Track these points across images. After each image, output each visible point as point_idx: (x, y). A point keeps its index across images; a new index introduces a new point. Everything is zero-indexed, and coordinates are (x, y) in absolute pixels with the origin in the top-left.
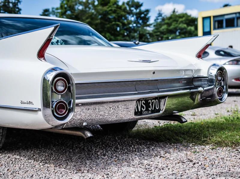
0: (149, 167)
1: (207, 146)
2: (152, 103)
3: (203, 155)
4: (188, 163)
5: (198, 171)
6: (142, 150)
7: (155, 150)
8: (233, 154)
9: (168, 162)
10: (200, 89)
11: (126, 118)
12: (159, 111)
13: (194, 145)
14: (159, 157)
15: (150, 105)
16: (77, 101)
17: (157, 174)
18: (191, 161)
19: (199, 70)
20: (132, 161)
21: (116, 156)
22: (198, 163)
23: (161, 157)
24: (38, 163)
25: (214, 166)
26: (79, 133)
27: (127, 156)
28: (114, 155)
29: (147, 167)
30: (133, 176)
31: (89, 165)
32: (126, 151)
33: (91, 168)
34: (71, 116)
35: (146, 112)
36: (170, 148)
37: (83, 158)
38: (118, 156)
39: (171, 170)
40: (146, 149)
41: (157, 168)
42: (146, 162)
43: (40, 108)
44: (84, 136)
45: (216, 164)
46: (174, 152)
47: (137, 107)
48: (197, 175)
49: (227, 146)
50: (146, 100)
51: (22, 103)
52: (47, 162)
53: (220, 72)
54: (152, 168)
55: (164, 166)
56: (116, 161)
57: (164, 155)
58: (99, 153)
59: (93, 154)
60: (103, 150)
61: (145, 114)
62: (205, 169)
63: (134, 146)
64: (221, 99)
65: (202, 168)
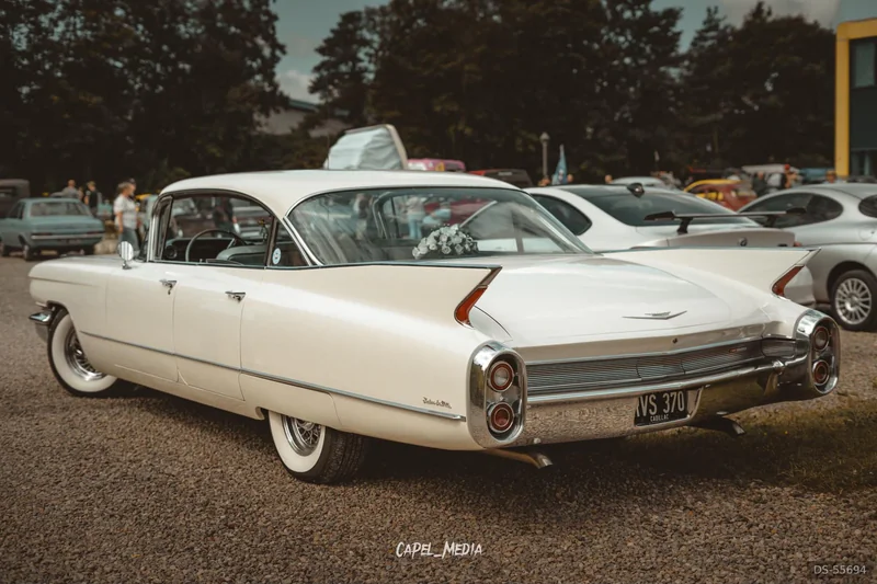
0: (661, 528)
1: (787, 489)
2: (671, 399)
3: (772, 509)
4: (739, 523)
5: (756, 541)
6: (649, 491)
7: (674, 492)
8: (834, 510)
9: (700, 520)
10: (778, 364)
11: (616, 430)
12: (684, 414)
13: (760, 484)
14: (682, 507)
15: (667, 402)
16: (530, 400)
17: (676, 543)
18: (746, 520)
19: (775, 324)
20: (627, 516)
21: (595, 502)
22: (758, 525)
23: (686, 508)
24: (441, 510)
25: (789, 533)
26: (526, 457)
27: (617, 502)
28: (591, 500)
29: (658, 528)
30: (630, 544)
31: (543, 519)
32: (614, 491)
33: (548, 526)
34: (518, 432)
35: (657, 418)
36: (708, 489)
37: (528, 504)
38: (598, 502)
39: (702, 536)
40: (656, 491)
41: (676, 530)
42: (655, 518)
43: (465, 415)
44: (536, 464)
45: (793, 529)
46: (713, 499)
47: (640, 408)
48: (751, 548)
49: (826, 490)
50: (659, 394)
51: (426, 401)
52: (459, 508)
53: (822, 329)
54: (668, 531)
55: (691, 528)
56: (594, 514)
57: (693, 504)
58: (558, 495)
59: (545, 496)
60: (564, 487)
61: (655, 422)
62: (769, 538)
63: (631, 479)
64: (822, 388)
65: (764, 535)
